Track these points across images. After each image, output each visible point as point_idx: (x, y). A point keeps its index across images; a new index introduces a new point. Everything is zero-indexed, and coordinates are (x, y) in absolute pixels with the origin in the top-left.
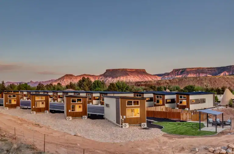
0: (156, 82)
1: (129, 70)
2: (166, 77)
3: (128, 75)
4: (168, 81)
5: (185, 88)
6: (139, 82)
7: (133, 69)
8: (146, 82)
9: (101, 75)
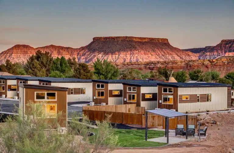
0: (183, 63)
1: (137, 40)
2: (208, 54)
3: (135, 49)
4: (207, 62)
5: (228, 76)
6: (152, 63)
7: (145, 38)
8: (165, 62)
9: (83, 48)
